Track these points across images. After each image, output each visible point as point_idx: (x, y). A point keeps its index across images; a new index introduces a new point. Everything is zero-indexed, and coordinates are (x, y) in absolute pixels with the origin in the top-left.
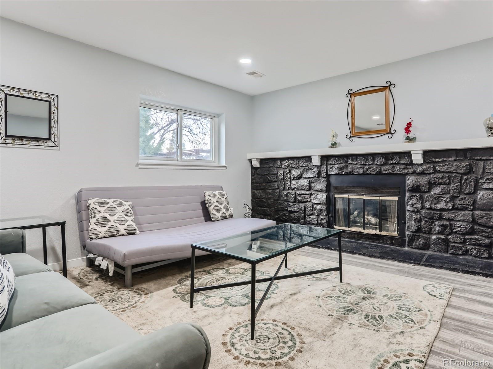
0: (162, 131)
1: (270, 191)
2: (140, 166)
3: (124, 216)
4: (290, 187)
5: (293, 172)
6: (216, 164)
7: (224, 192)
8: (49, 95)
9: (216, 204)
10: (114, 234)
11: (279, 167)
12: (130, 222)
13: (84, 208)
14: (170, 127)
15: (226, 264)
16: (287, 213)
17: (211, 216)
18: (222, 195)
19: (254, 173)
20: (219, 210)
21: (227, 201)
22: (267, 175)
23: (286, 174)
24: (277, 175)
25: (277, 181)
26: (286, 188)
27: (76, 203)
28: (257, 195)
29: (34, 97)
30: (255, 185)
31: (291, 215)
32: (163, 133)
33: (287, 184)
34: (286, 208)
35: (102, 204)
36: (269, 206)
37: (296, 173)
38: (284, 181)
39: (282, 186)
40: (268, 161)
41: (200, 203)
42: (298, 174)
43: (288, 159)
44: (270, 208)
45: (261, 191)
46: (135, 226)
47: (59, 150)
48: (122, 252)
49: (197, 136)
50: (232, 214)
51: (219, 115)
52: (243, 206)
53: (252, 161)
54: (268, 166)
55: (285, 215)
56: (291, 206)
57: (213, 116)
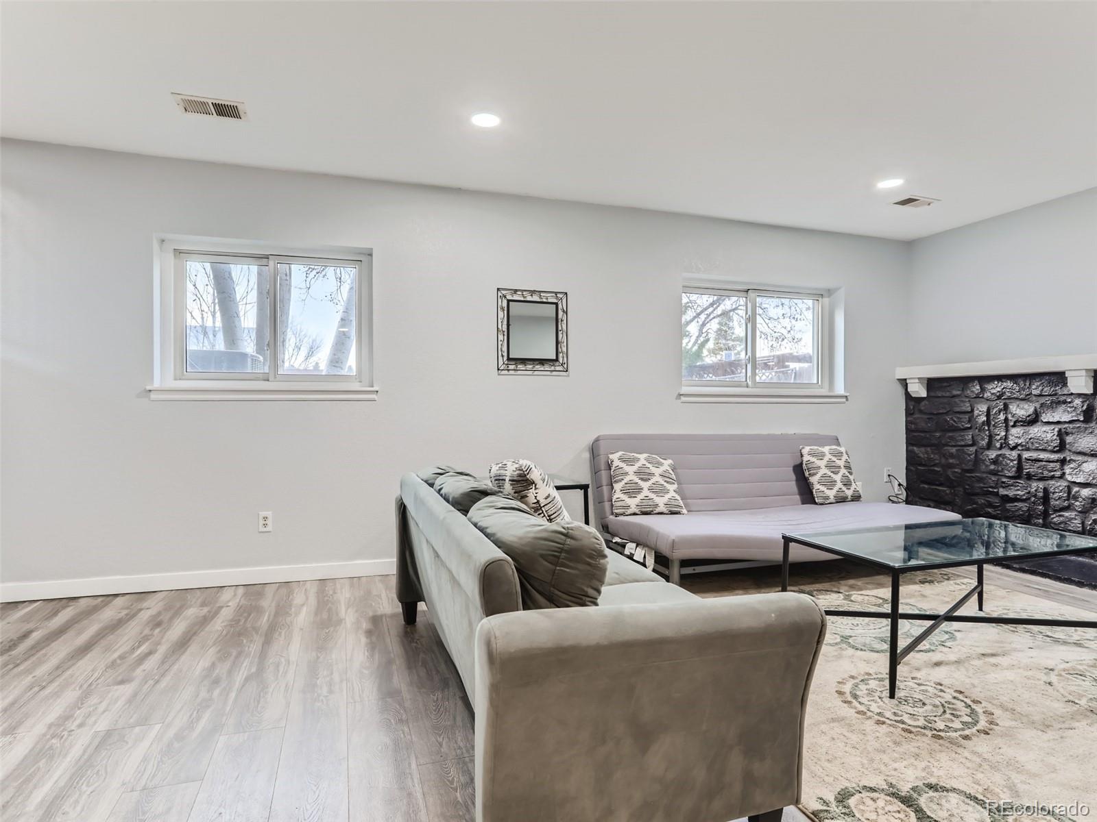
0: (703, 317)
1: (954, 450)
2: (683, 399)
3: (663, 483)
4: (1005, 443)
5: (1013, 408)
6: (824, 392)
7: (842, 449)
8: (556, 293)
9: (824, 471)
10: (648, 509)
11: (975, 398)
12: (672, 494)
13: (603, 466)
14: (718, 306)
15: (846, 585)
16: (996, 501)
17: (814, 493)
18: (838, 455)
19: (913, 409)
20: (831, 484)
21: (848, 467)
22: (946, 413)
23: (996, 414)
24: (970, 415)
25: (970, 428)
26: (993, 445)
27: (590, 458)
28: (919, 457)
29: (539, 300)
30: (914, 436)
31: (1008, 505)
32: (705, 321)
33: (999, 435)
34: (995, 490)
35: (630, 462)
36: (951, 484)
37: (1021, 410)
38: (989, 427)
39: (983, 439)
40: (947, 382)
41: (792, 468)
42: (1028, 414)
43: (1000, 378)
44: (951, 486)
45: (929, 449)
46: (680, 501)
47: (568, 376)
48: (669, 536)
49: (777, 323)
50: (859, 494)
51: (830, 292)
52: (886, 479)
53: (907, 384)
54: (948, 394)
55: (990, 505)
56: (1007, 486)
57: (818, 295)
